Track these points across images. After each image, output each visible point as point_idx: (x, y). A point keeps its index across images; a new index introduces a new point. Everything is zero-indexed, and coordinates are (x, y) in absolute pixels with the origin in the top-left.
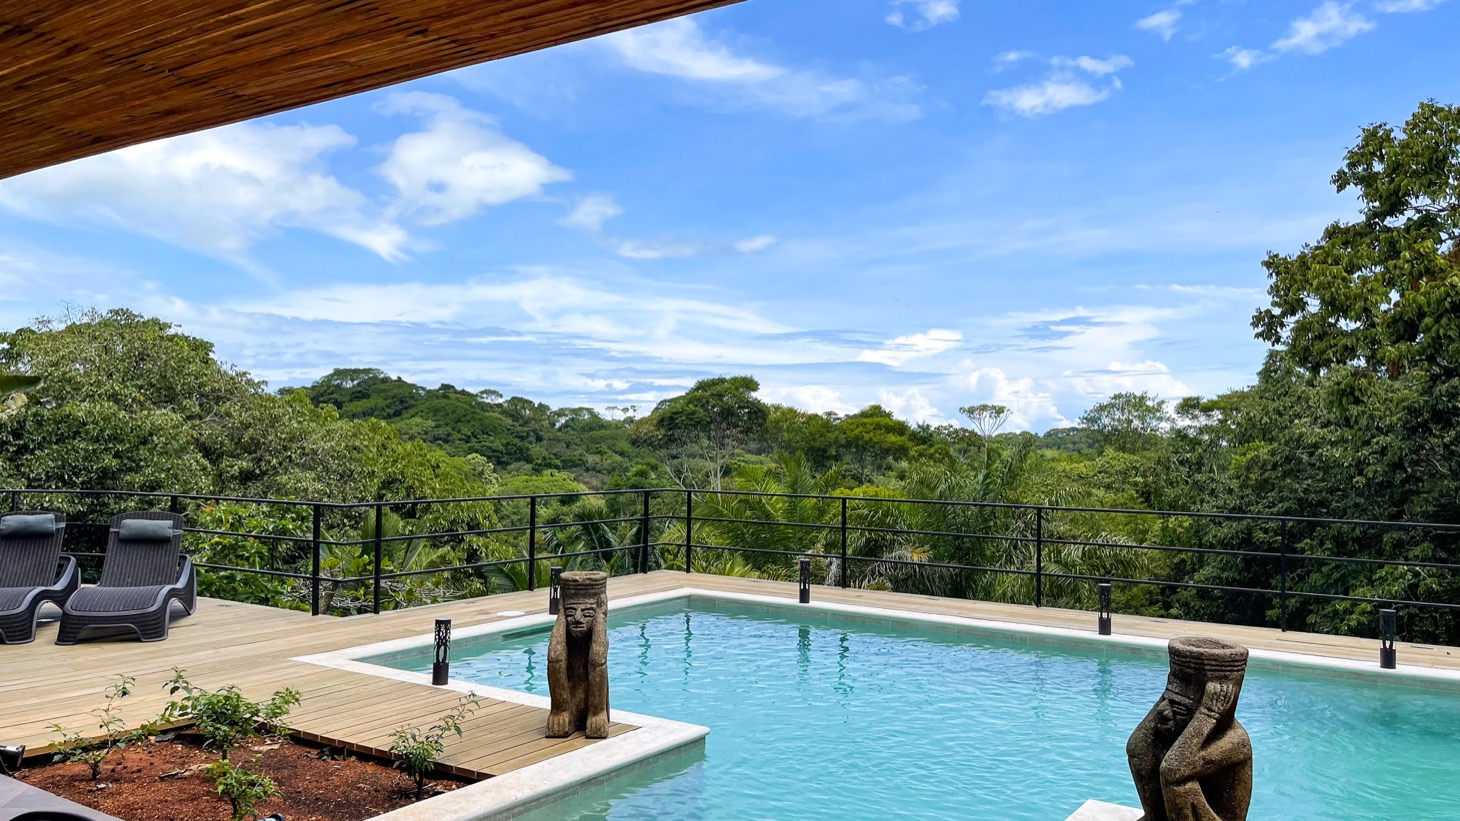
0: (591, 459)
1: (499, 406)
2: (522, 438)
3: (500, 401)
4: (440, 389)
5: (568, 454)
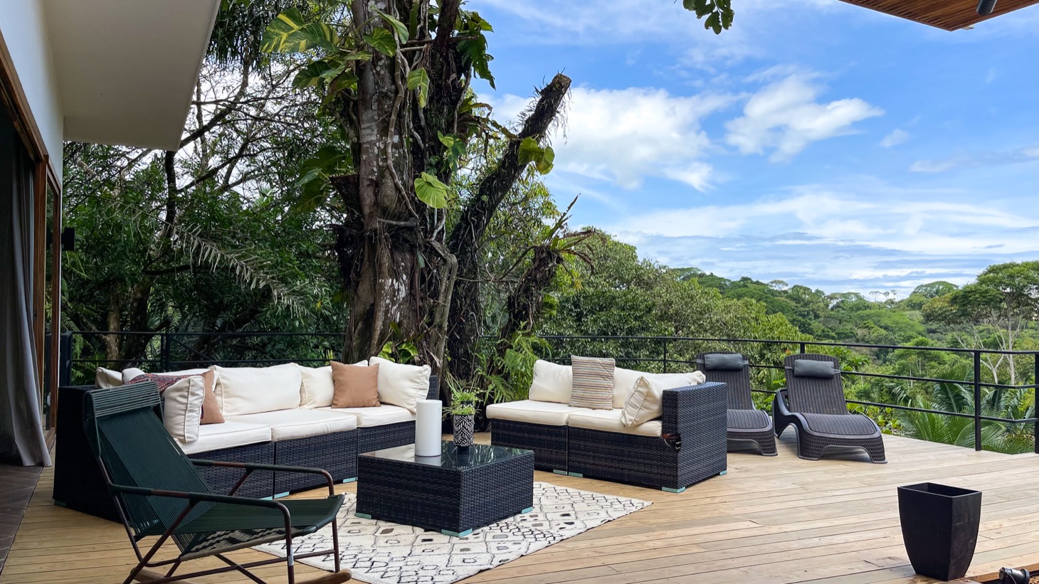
0: (860, 332)
1: (785, 292)
2: (804, 316)
3: (785, 288)
4: (740, 281)
5: (841, 328)
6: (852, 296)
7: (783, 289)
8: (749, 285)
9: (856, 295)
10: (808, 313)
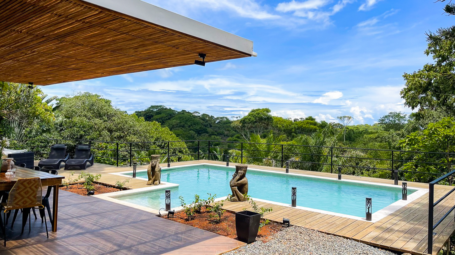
0: (226, 133)
1: (199, 116)
3: (199, 115)
4: (182, 111)
5: (220, 131)
6: (225, 118)
7: (198, 115)
8: (185, 113)
9: (226, 118)
10: (207, 125)
